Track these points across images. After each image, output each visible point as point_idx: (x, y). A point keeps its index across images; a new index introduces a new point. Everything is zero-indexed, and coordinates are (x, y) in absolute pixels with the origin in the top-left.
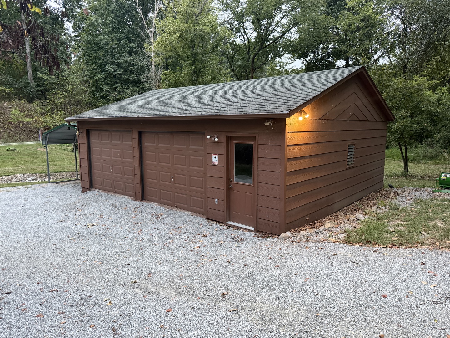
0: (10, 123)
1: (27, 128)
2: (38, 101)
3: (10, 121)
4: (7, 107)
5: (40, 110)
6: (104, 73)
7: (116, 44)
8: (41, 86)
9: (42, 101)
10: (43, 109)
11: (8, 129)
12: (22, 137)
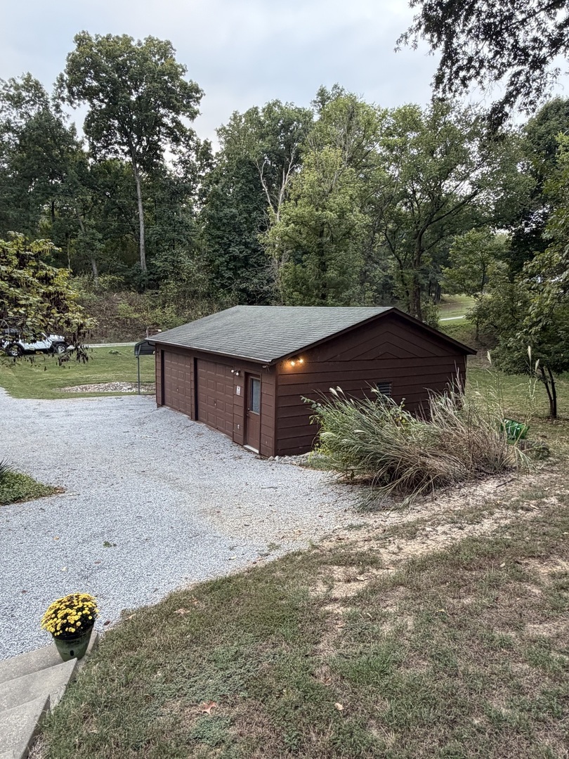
0: (118, 319)
1: (135, 325)
2: (150, 292)
3: (117, 316)
4: (116, 300)
5: (151, 303)
6: (227, 256)
7: (245, 218)
8: (154, 274)
9: (154, 291)
10: (154, 302)
11: (115, 326)
12: (129, 335)
